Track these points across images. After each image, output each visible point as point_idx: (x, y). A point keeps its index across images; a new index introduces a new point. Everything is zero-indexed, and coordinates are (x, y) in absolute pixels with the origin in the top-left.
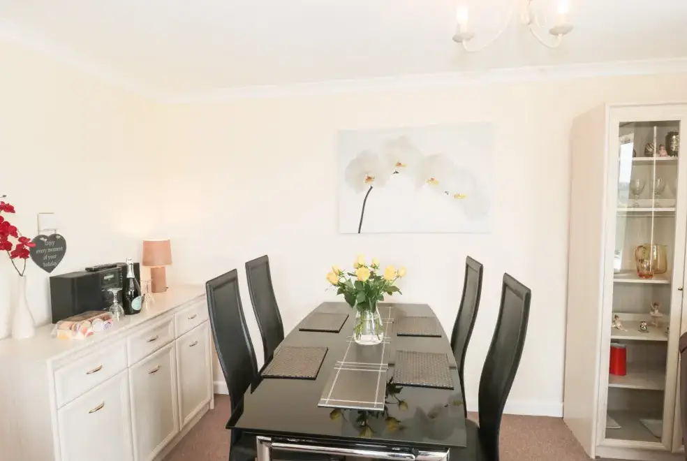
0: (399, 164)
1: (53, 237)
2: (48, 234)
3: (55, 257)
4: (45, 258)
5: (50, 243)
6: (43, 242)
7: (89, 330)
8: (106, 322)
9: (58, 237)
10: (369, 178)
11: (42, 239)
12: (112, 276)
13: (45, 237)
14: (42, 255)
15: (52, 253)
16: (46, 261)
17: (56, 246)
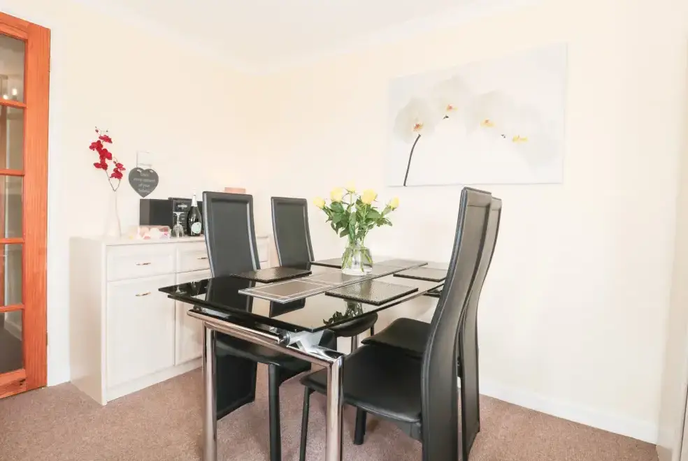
0: (450, 108)
1: (148, 171)
2: (145, 168)
3: (148, 186)
4: (141, 185)
5: (145, 175)
6: (139, 172)
7: (147, 235)
8: (163, 233)
9: (152, 171)
10: (418, 126)
11: (138, 170)
12: (186, 206)
13: (140, 169)
14: (139, 182)
15: (147, 183)
16: (141, 188)
17: (150, 178)
